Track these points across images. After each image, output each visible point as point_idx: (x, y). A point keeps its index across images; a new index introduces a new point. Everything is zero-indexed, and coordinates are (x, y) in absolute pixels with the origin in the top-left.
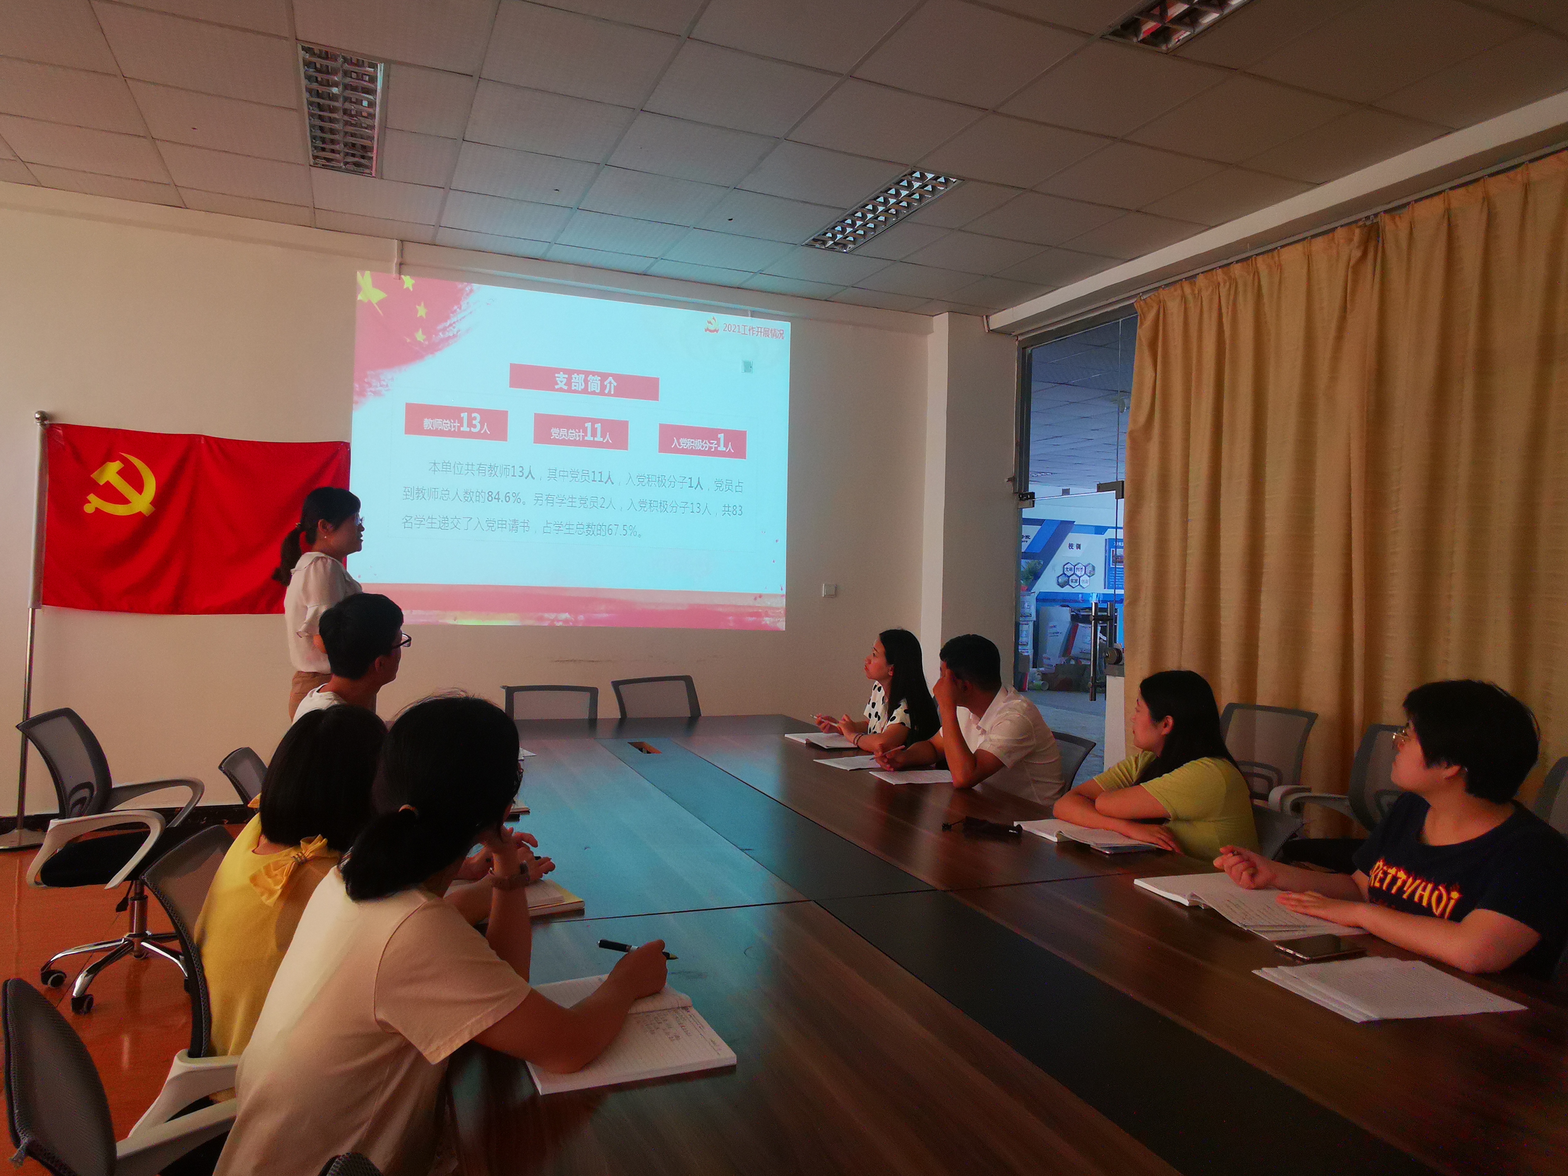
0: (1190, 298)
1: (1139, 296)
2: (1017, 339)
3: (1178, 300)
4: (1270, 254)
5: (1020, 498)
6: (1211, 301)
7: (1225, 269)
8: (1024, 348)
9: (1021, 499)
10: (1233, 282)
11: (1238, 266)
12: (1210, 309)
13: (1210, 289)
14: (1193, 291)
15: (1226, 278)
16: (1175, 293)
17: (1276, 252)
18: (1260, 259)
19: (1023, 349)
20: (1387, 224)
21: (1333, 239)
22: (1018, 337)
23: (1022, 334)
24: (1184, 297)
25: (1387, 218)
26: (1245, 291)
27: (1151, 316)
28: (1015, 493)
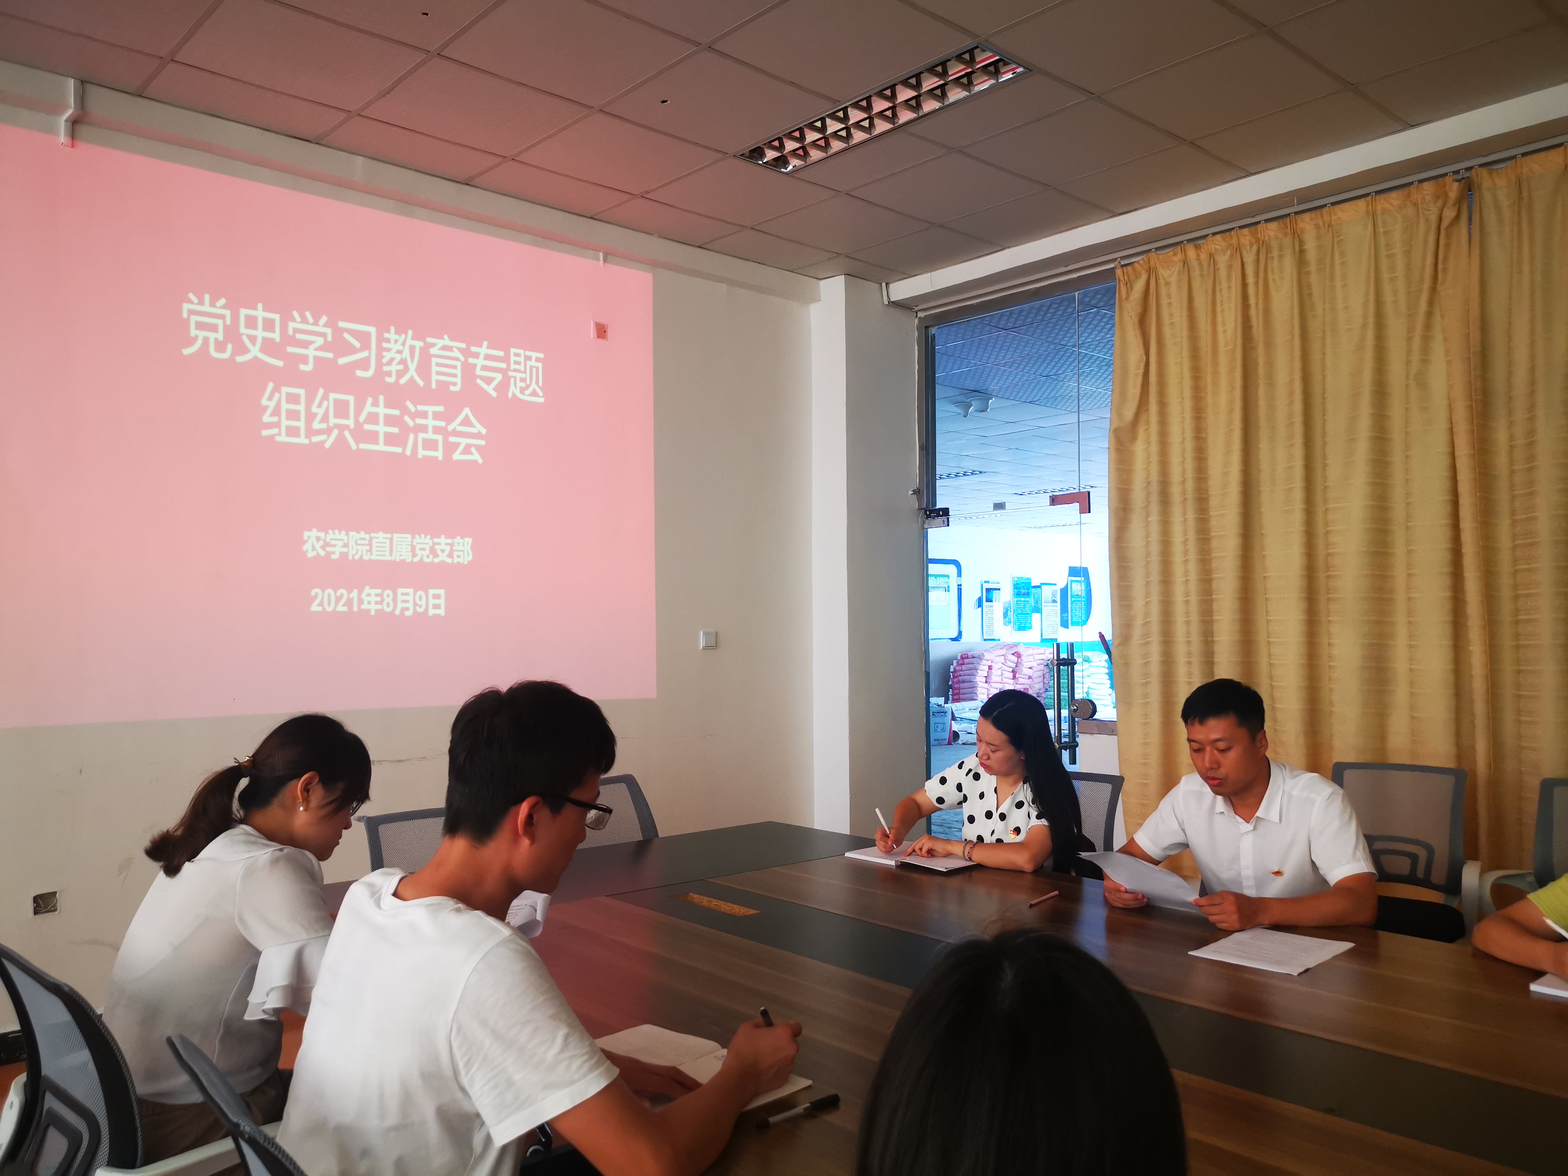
0: (1194, 264)
1: (1117, 262)
2: (917, 316)
3: (1178, 267)
4: (1318, 212)
5: (927, 515)
6: (1230, 267)
7: (1253, 228)
8: (927, 327)
9: (928, 517)
10: (1263, 248)
11: (1273, 226)
12: (1229, 277)
13: (1229, 253)
14: (1198, 255)
15: (1254, 241)
16: (1175, 259)
17: (1325, 210)
18: (1307, 217)
19: (925, 326)
20: (1484, 179)
21: (1409, 196)
22: (917, 313)
23: (924, 310)
24: (1185, 262)
25: (1484, 172)
26: (1281, 257)
27: (1139, 286)
28: (920, 509)
